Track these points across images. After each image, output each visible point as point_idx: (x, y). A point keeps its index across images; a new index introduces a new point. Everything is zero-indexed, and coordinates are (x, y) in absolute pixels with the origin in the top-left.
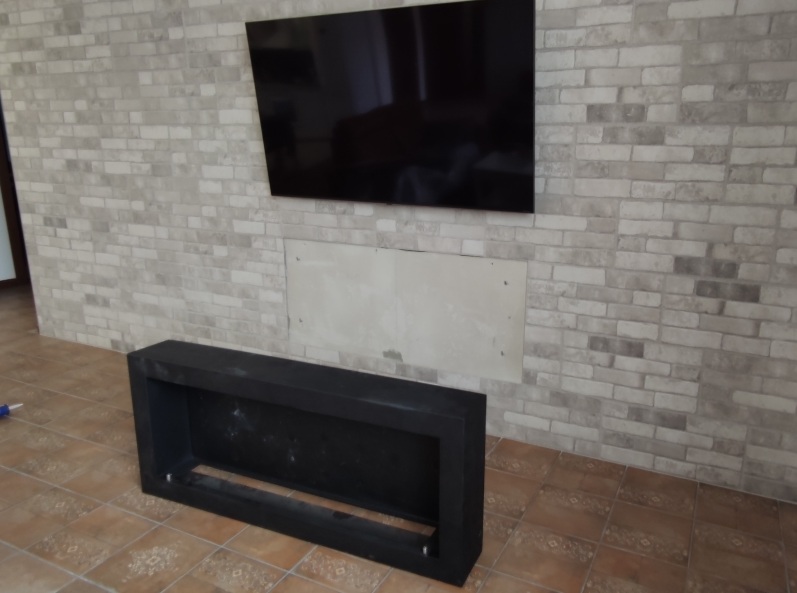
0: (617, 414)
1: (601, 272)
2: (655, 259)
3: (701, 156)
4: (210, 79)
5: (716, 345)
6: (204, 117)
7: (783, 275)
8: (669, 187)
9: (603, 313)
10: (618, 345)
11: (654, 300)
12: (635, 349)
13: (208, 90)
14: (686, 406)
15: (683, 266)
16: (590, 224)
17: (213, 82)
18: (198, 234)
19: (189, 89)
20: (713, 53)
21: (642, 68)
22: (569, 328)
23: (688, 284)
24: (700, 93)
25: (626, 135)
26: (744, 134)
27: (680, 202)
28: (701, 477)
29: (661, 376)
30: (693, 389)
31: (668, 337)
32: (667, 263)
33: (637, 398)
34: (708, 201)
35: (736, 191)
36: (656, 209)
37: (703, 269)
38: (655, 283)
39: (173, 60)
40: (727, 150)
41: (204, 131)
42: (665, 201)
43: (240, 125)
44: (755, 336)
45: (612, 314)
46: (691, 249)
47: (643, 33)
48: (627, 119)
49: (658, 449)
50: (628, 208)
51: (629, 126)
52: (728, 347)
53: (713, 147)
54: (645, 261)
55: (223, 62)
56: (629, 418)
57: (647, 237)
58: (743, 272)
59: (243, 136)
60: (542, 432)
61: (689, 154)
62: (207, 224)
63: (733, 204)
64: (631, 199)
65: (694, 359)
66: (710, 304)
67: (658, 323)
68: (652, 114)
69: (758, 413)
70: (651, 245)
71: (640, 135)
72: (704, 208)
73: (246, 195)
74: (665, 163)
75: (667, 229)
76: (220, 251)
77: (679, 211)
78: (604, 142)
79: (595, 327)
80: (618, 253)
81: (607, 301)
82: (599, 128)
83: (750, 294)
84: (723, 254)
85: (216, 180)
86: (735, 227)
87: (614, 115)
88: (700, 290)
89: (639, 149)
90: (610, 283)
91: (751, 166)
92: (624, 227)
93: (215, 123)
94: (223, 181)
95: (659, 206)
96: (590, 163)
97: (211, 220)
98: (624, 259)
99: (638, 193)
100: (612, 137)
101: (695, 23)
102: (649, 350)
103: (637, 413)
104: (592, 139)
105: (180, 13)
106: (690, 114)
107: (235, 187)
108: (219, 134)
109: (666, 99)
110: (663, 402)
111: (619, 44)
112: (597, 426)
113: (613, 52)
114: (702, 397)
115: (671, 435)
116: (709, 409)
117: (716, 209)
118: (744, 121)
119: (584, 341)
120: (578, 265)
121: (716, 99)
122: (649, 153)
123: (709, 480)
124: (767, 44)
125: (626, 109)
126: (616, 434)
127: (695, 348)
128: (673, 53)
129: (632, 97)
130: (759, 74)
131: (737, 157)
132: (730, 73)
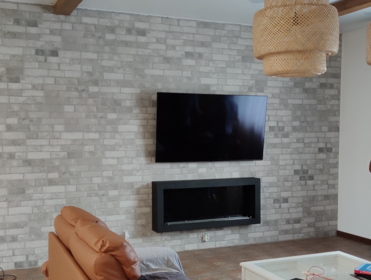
0: (283, 224)
1: (275, 177)
2: (289, 172)
3: (298, 141)
4: (114, 111)
5: (306, 195)
6: (109, 128)
7: (318, 172)
8: (291, 150)
9: (277, 191)
10: (281, 200)
11: (290, 184)
12: (286, 200)
13: (112, 116)
14: (300, 215)
15: (296, 172)
16: (271, 163)
17: (116, 112)
18: (99, 186)
19: (99, 115)
20: (299, 113)
21: (283, 116)
22: (267, 198)
23: (298, 178)
24: (296, 124)
25: (280, 135)
26: (307, 135)
27: (294, 154)
28: (306, 237)
29: (293, 207)
30: (301, 209)
31: (294, 195)
32: (292, 172)
33: (287, 216)
34: (301, 153)
35: (307, 150)
36: (288, 157)
37: (301, 173)
38: (290, 179)
39: (91, 101)
40: (303, 139)
41: (108, 135)
42: (290, 154)
43: (130, 132)
44: (314, 190)
45: (279, 191)
46: (298, 167)
47: (282, 106)
48: (280, 130)
49: (294, 231)
50: (281, 157)
51: (280, 132)
52: (308, 195)
53: (301, 138)
54: (287, 172)
55: (123, 104)
56: (286, 224)
57: (287, 165)
58: (310, 172)
59: (133, 137)
60: (261, 237)
61: (295, 140)
62: (106, 180)
63: (306, 154)
64: (282, 154)
65: (301, 200)
66: (303, 182)
67: (292, 191)
68: (286, 129)
69: (317, 212)
70: (288, 167)
71: (283, 135)
72: (300, 155)
73: (132, 164)
74: (290, 143)
75: (291, 162)
76: (113, 193)
77: (295, 156)
78: (274, 137)
79: (275, 196)
80: (280, 171)
81: (277, 187)
82: (273, 133)
83: (311, 178)
84: (305, 168)
85: (114, 158)
86: (307, 160)
87: (276, 129)
88: (300, 179)
89: (283, 139)
90: (278, 181)
91: (309, 143)
92: (281, 163)
93: (115, 131)
94: (118, 158)
95: (289, 155)
96: (271, 144)
97: (109, 178)
98: (281, 173)
99: (284, 152)
100: (276, 136)
101: (294, 105)
102: (290, 200)
103: (288, 222)
104: (271, 137)
105: (98, 80)
106: (295, 129)
107: (125, 161)
108: (117, 136)
109: (289, 125)
110: (295, 216)
111: (276, 109)
112: (277, 229)
113: (275, 111)
114: (304, 211)
115: (297, 226)
116: (306, 214)
117: (302, 155)
118: (306, 131)
119: (272, 201)
120: (269, 176)
121: (300, 125)
122: (286, 140)
123: (308, 237)
124: (309, 112)
125: (279, 127)
126: (283, 231)
127: (301, 197)
128: (289, 112)
129: (281, 124)
130: (309, 119)
131: (306, 141)
132: (303, 119)
